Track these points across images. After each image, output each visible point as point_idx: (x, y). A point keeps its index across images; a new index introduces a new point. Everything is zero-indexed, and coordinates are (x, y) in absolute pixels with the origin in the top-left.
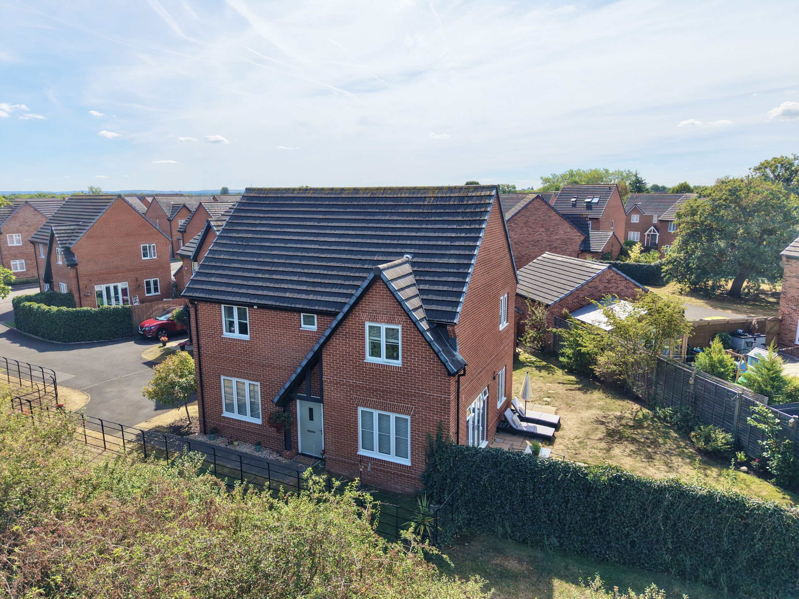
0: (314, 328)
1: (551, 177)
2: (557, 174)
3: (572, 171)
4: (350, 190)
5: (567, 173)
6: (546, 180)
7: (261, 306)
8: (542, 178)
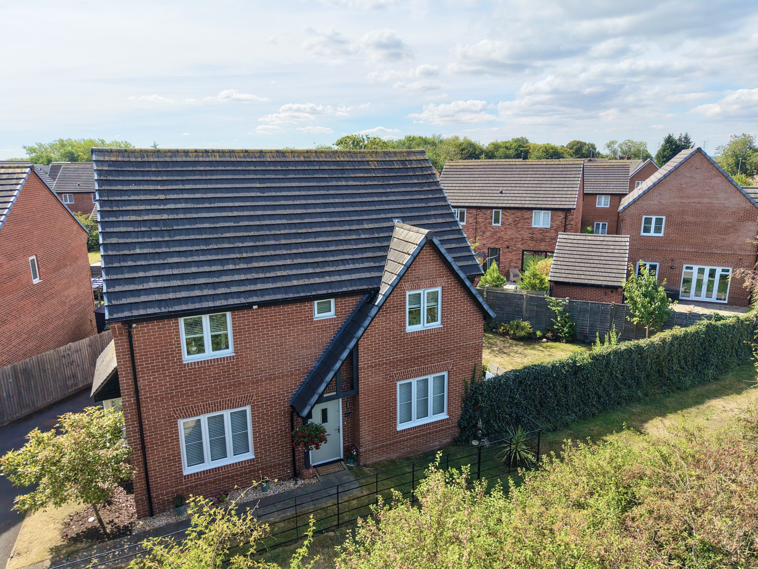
0: (331, 314)
1: (36, 146)
2: (43, 143)
3: (61, 141)
4: (271, 152)
5: (57, 142)
6: (32, 150)
7: (261, 305)
8: (25, 147)
